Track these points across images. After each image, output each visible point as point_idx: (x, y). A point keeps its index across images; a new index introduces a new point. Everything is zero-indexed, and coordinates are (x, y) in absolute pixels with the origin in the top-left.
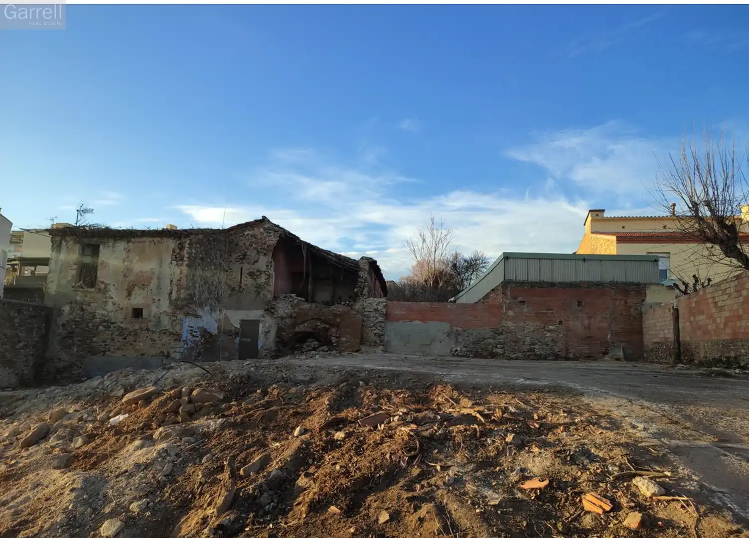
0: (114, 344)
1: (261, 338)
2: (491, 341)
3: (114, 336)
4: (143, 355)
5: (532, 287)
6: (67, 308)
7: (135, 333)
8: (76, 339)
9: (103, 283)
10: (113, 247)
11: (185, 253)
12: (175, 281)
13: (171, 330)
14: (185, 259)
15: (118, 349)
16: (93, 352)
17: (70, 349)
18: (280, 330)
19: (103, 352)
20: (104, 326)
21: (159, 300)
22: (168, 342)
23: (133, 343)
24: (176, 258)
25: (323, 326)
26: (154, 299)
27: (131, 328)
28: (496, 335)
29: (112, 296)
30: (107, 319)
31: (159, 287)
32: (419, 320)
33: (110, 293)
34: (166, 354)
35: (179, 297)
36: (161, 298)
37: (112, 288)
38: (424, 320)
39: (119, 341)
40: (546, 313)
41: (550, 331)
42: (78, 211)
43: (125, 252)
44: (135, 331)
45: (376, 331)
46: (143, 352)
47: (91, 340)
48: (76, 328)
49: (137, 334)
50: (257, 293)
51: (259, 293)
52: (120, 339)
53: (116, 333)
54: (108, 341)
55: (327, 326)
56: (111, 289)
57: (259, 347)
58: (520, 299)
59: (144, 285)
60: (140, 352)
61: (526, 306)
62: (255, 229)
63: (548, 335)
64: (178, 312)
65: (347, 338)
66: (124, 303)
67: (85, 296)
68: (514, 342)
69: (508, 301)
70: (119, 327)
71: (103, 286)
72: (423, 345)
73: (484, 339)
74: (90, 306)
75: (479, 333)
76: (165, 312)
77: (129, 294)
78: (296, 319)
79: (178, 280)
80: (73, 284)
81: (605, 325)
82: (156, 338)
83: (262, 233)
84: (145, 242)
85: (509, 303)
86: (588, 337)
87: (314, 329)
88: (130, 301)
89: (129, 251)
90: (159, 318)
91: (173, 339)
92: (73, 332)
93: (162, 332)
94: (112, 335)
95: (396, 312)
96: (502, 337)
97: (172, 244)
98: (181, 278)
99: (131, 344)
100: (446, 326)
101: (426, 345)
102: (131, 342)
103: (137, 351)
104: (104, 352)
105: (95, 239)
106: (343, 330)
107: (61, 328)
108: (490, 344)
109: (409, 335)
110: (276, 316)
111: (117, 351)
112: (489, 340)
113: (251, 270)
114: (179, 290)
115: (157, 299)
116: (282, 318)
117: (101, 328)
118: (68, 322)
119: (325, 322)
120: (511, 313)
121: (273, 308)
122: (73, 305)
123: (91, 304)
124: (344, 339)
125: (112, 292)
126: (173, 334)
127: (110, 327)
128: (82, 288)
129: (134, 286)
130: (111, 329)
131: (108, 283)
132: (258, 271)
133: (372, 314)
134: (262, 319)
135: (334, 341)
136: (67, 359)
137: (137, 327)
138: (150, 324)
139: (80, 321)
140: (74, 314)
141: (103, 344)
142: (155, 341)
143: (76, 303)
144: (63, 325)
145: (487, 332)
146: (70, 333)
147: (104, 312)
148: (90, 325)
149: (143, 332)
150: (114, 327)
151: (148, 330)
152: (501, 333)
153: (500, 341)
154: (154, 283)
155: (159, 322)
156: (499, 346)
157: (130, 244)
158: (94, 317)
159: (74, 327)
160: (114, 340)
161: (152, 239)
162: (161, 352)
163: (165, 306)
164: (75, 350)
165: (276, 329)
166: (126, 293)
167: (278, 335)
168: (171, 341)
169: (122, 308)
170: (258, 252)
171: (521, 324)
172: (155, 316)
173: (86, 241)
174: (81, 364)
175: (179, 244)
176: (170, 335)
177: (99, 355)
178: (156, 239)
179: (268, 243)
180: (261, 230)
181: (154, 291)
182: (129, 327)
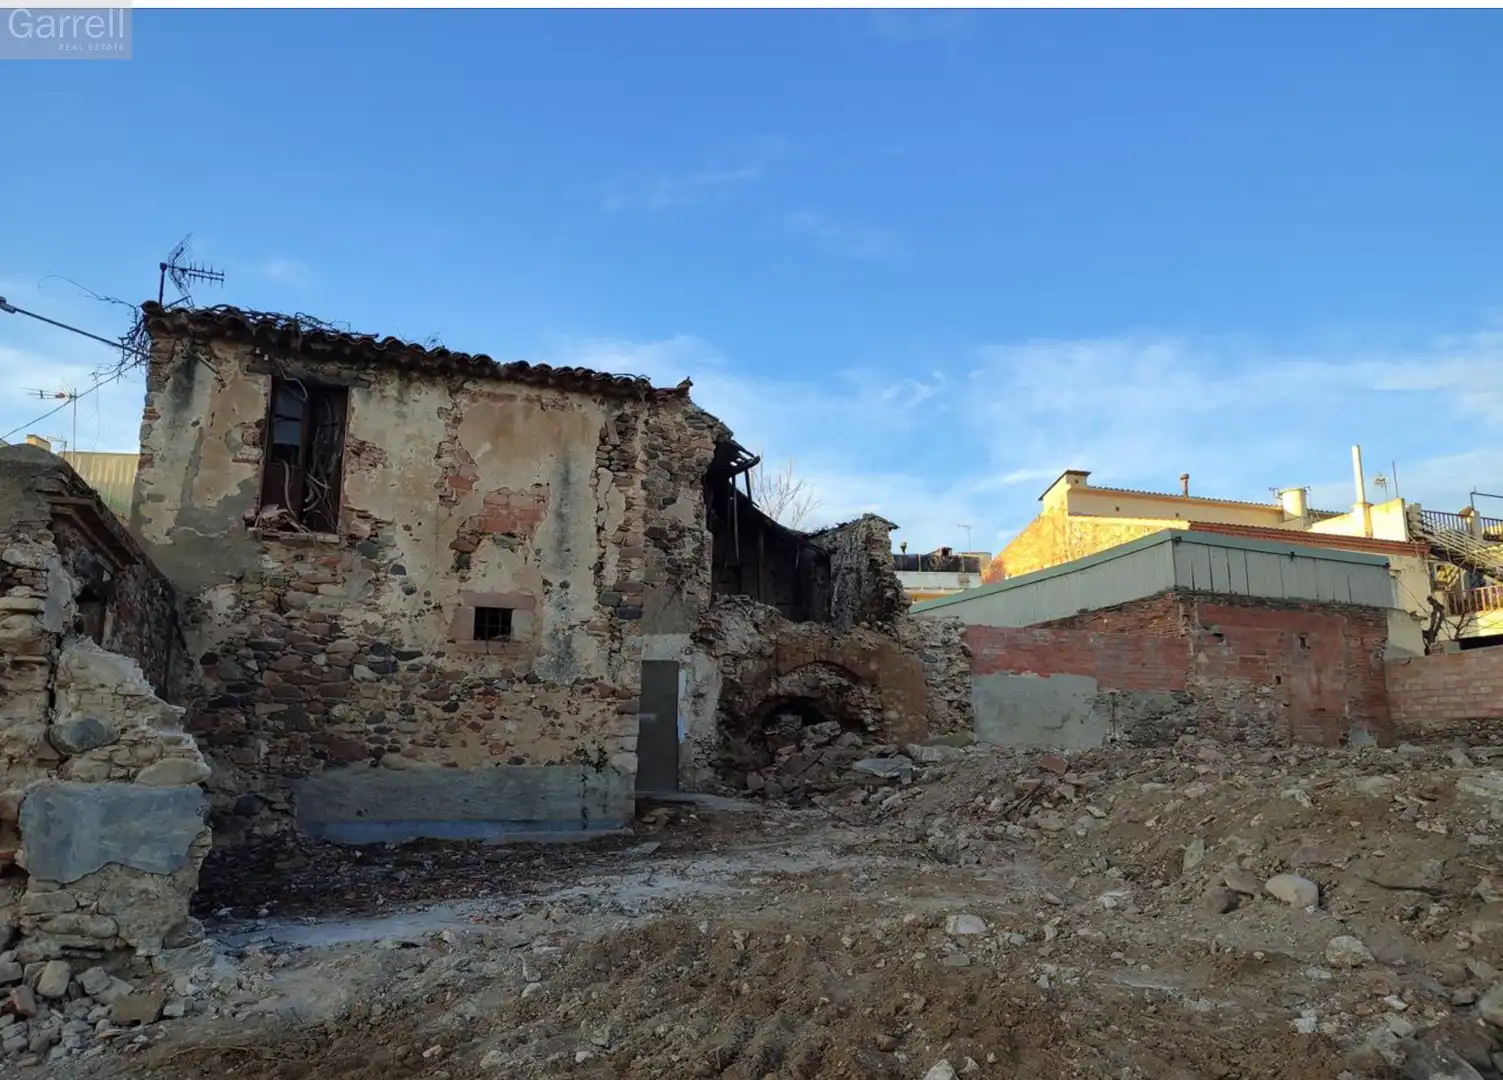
0: (412, 727)
1: (685, 714)
2: (1175, 718)
3: (413, 699)
4: (518, 761)
5: (1232, 604)
6: (222, 598)
7: (488, 690)
8: (262, 709)
9: (364, 516)
10: (400, 400)
11: (638, 445)
12: (611, 531)
13: (607, 681)
14: (639, 465)
15: (429, 743)
16: (337, 754)
17: (241, 744)
18: (729, 688)
19: (372, 753)
20: (373, 667)
21: (565, 585)
22: (598, 720)
23: (481, 722)
24: (610, 459)
25: (835, 680)
26: (546, 583)
27: (472, 671)
28: (1182, 706)
29: (400, 563)
30: (384, 640)
31: (562, 544)
32: (1034, 671)
33: (391, 554)
34: (594, 757)
35: (626, 579)
36: (568, 579)
37: (400, 538)
38: (1044, 671)
39: (429, 718)
40: (1254, 661)
41: (1264, 697)
42: (163, 267)
43: (442, 422)
44: (489, 682)
45: (951, 696)
46: (518, 754)
47: (326, 713)
48: (261, 670)
49: (493, 694)
50: (672, 588)
51: (679, 590)
52: (438, 713)
53: (420, 690)
54: (388, 715)
55: (845, 683)
56: (397, 538)
57: (682, 737)
58: (1215, 629)
59: (510, 535)
60: (508, 753)
61: (1225, 642)
62: (662, 411)
63: (1262, 705)
64: (628, 625)
65: (899, 713)
66: (447, 590)
67: (299, 558)
68: (1212, 719)
69: (1196, 632)
70: (431, 669)
71: (365, 528)
72: (1046, 728)
73: (1162, 713)
74: (316, 592)
75: (1152, 702)
76: (584, 623)
77: (463, 563)
78: (774, 661)
79: (621, 529)
80: (250, 514)
81: (1339, 686)
82: (562, 708)
83: (680, 428)
84: (512, 398)
85: (1199, 637)
86: (1320, 710)
87: (814, 688)
88: (464, 586)
89: (458, 420)
90: (568, 642)
91: (613, 708)
92: (255, 684)
93: (580, 687)
94: (405, 695)
95: (986, 651)
96: (1193, 710)
97: (595, 414)
98: (628, 522)
99: (475, 727)
100: (1087, 686)
101: (1053, 729)
102: (475, 719)
103: (497, 748)
104: (377, 754)
105: (331, 367)
106: (886, 691)
107: (199, 668)
108: (1173, 725)
109: (1016, 706)
110: (719, 652)
111: (427, 752)
112: (1170, 717)
113: (655, 524)
114: (624, 559)
115: (556, 583)
116: (736, 658)
117: (362, 671)
118: (229, 649)
119: (842, 670)
120: (1202, 658)
121: (713, 631)
122: (247, 587)
123: (322, 588)
124: (893, 715)
125: (401, 548)
126: (613, 692)
127: (395, 668)
128: (288, 528)
129: (478, 535)
130: (398, 676)
131: (389, 518)
132: (674, 527)
133: (940, 654)
134: (687, 659)
135: (869, 720)
136: (230, 784)
137: (494, 669)
138: (541, 659)
139: (275, 648)
140: (255, 619)
141: (371, 727)
142: (557, 716)
143: (261, 581)
144: (209, 659)
145: (1165, 699)
146: (238, 688)
147: (373, 618)
148: (321, 659)
149: (516, 687)
150: (414, 669)
151: (531, 679)
152: (1191, 702)
153: (1191, 718)
154: (545, 531)
155: (566, 655)
156: (1189, 729)
157: (463, 400)
158: (334, 630)
159: (252, 664)
160: (412, 711)
161: (534, 393)
162: (578, 752)
163: (585, 603)
164: (264, 748)
165: (720, 685)
166: (450, 556)
167: (725, 705)
168: (608, 715)
169: (438, 607)
170: (674, 477)
171: (1221, 682)
172: (553, 636)
173: (295, 367)
174: (289, 800)
175: (620, 418)
176: (603, 697)
177: (356, 766)
178: (549, 395)
179: (698, 455)
180: (679, 418)
181: (549, 555)
182: (467, 668)
